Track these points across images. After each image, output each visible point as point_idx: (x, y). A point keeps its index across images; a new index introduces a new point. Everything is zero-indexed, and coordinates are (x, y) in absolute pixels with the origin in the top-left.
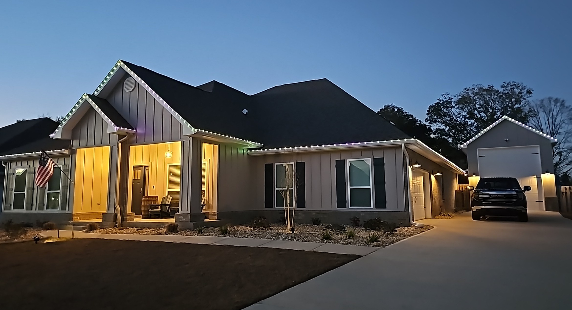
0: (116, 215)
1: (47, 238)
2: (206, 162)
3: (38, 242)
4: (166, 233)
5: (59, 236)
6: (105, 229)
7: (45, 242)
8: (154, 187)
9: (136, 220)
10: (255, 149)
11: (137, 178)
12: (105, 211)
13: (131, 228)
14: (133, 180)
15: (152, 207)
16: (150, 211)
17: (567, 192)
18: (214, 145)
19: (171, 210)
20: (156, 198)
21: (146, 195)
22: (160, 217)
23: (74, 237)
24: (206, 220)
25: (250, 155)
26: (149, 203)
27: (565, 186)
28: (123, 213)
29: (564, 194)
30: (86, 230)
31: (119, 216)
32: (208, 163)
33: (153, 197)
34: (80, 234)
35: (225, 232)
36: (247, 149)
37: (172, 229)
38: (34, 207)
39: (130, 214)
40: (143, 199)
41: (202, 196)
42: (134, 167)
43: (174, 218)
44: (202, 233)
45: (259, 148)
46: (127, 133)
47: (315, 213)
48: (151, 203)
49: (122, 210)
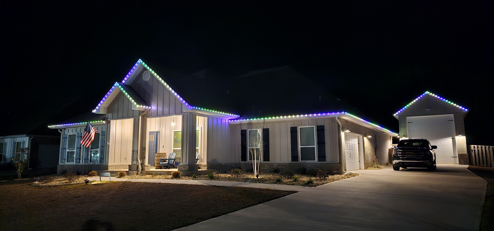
0: (138, 167)
1: (93, 181)
2: (199, 129)
3: (88, 183)
4: (172, 178)
5: (101, 180)
6: (130, 176)
7: (92, 184)
8: (163, 146)
9: (151, 170)
10: (234, 120)
11: (151, 141)
12: (130, 164)
13: (148, 175)
14: (149, 141)
15: (162, 160)
16: (161, 164)
17: (475, 150)
18: (205, 118)
19: (175, 163)
20: (165, 154)
21: (158, 152)
22: (168, 167)
23: (111, 181)
24: (199, 170)
25: (230, 124)
26: (160, 158)
27: (474, 146)
28: (142, 164)
29: (473, 151)
30: (117, 176)
31: (140, 166)
32: (201, 130)
33: (162, 154)
34: (115, 179)
35: (212, 178)
36: (228, 120)
37: (176, 176)
38: (81, 161)
39: (148, 166)
40: (156, 155)
41: (197, 153)
42: (150, 132)
43: (178, 168)
44: (196, 178)
45: (237, 119)
46: (145, 109)
47: (276, 165)
48: (162, 158)
49: (142, 162)
